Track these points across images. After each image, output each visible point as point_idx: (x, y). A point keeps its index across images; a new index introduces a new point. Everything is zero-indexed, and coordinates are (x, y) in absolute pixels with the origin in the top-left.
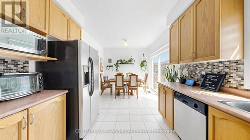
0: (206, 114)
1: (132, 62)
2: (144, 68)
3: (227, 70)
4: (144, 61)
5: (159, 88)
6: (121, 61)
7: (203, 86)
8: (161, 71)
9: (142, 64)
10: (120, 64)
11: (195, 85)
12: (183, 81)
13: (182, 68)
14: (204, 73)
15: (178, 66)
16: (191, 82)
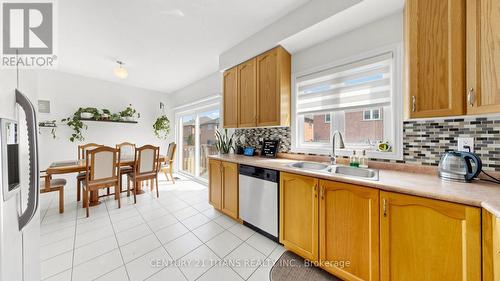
0: (278, 181)
1: (131, 119)
2: (161, 132)
3: (280, 136)
4: (164, 119)
5: (210, 165)
6: (95, 111)
7: (263, 155)
8: (184, 138)
9: (159, 124)
10: (93, 119)
11: (255, 154)
12: (240, 151)
13: (238, 134)
14: (261, 140)
15: (232, 131)
16: (249, 151)
